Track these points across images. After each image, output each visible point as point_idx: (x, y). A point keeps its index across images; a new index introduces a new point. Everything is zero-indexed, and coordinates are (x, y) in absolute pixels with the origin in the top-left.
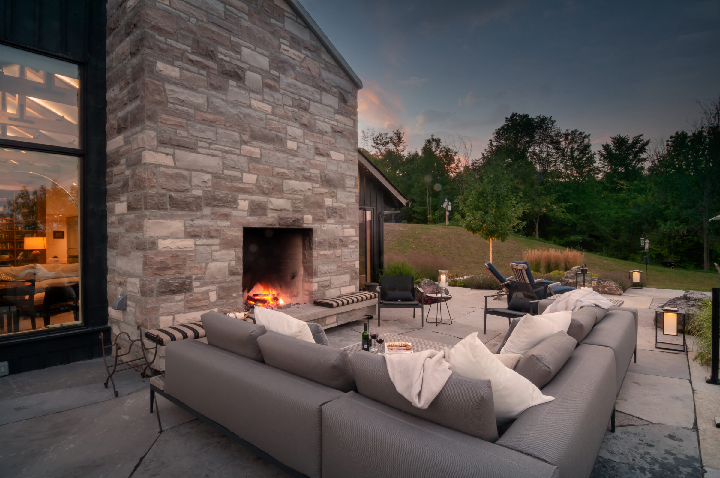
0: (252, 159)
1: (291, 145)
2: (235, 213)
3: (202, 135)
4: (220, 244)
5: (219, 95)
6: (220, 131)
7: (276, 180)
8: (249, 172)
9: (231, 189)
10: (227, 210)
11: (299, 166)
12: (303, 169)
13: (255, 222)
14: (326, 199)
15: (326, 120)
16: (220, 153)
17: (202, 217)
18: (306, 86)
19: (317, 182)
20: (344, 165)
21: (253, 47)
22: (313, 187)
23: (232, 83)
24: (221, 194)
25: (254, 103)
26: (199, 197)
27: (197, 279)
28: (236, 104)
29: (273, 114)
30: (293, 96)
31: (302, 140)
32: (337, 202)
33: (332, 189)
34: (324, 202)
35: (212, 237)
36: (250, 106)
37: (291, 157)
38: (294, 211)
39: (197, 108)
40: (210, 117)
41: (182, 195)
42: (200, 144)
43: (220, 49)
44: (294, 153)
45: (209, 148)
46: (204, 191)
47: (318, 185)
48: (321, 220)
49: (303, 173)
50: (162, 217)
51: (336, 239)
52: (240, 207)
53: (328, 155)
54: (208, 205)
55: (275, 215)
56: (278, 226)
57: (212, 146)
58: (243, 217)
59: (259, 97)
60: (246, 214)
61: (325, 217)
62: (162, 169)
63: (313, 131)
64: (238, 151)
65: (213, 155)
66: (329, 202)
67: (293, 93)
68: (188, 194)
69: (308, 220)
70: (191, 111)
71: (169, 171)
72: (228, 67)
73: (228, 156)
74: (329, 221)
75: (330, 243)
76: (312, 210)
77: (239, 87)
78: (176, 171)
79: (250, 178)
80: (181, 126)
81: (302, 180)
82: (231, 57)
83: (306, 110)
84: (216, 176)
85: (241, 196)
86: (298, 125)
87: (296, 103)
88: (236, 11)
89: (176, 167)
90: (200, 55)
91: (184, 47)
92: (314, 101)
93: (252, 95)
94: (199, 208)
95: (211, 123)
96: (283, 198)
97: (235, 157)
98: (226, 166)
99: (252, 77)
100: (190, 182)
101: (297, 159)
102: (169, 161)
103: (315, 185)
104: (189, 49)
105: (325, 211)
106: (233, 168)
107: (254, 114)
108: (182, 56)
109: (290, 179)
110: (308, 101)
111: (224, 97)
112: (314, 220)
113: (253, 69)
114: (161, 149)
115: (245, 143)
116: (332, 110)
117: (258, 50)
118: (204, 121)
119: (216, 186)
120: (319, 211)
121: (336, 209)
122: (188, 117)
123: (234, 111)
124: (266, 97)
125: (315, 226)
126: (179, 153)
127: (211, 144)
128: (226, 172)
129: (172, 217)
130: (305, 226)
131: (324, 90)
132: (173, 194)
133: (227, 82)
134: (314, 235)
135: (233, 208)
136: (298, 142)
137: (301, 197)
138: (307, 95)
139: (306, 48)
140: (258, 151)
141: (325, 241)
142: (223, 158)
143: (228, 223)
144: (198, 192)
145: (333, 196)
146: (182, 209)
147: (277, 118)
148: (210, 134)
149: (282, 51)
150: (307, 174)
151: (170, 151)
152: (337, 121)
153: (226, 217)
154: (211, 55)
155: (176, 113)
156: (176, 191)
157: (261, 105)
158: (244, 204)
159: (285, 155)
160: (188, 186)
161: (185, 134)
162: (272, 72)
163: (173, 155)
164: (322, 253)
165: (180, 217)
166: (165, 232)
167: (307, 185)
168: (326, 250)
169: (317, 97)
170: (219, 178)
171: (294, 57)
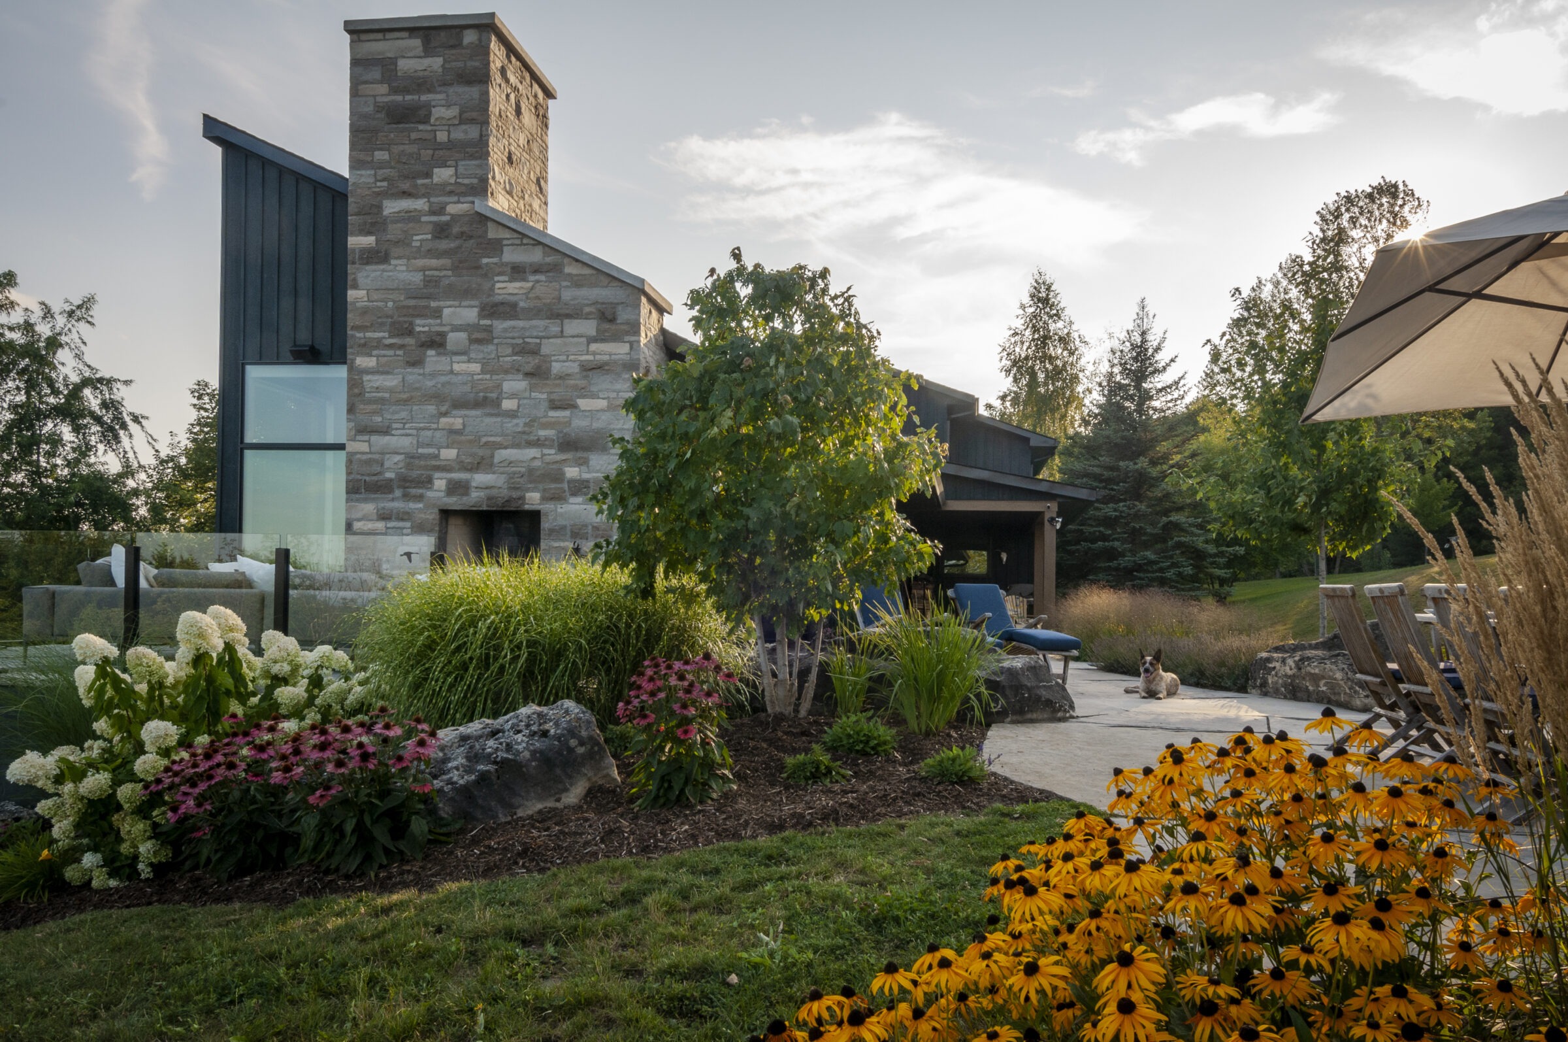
0: (452, 432)
1: (508, 404)
2: (430, 494)
3: (396, 416)
4: (412, 528)
5: (416, 370)
6: (415, 408)
7: (481, 452)
8: (448, 447)
9: (426, 468)
10: (420, 491)
11: (520, 429)
12: (524, 433)
13: (454, 503)
14: (567, 469)
15: (571, 357)
16: (414, 432)
17: (393, 500)
18: (535, 322)
19: (551, 447)
20: (604, 417)
21: (456, 303)
22: (543, 455)
23: (431, 352)
24: (415, 474)
25: (456, 367)
26: (391, 480)
27: (388, 561)
28: (433, 375)
29: (483, 372)
30: (514, 341)
31: (527, 394)
32: (589, 472)
33: (579, 454)
34: (563, 474)
35: (402, 520)
36: (452, 372)
37: (507, 420)
38: (510, 488)
39: (391, 391)
40: (405, 396)
41: (375, 478)
42: (395, 426)
43: (418, 321)
44: (512, 414)
45: (404, 428)
46: (397, 474)
47: (553, 451)
48: (558, 498)
49: (525, 437)
50: (358, 500)
51: (586, 526)
52: (435, 487)
53: (574, 406)
54: (399, 487)
55: (482, 494)
56: (485, 508)
57: (407, 426)
58: (439, 498)
59: (464, 358)
60: (442, 494)
61: (567, 494)
62: (358, 456)
63: (547, 379)
64: (434, 426)
65: (407, 435)
66: (572, 472)
67: (513, 338)
68: (381, 477)
69: (533, 499)
70: (387, 395)
71: (364, 457)
72: (423, 338)
73: (423, 433)
74: (572, 500)
75: (572, 532)
76: (541, 486)
77: (439, 354)
78: (370, 456)
79: (449, 454)
80: (374, 412)
81: (525, 447)
82: (429, 325)
83: (535, 352)
84: (411, 457)
85: (437, 475)
86: (520, 376)
87: (517, 350)
88: (436, 273)
89: (370, 453)
90: (398, 335)
91: (381, 335)
92: (548, 338)
93: (455, 358)
94: (391, 491)
95: (405, 402)
96: (494, 473)
97: (429, 433)
98: (420, 445)
99: (456, 339)
100: (382, 465)
101: (515, 421)
102: (364, 447)
103: (546, 451)
104: (386, 335)
105: (565, 486)
106: (429, 445)
107: (454, 379)
108: (379, 344)
109: (506, 448)
110: (538, 341)
111: (421, 371)
112: (544, 499)
113: (456, 329)
114: (358, 438)
115: (445, 414)
116: (584, 340)
117: (464, 303)
118: (399, 402)
119: (409, 466)
120: (553, 486)
121: (588, 481)
122: (382, 401)
123: (430, 383)
124: (473, 355)
125: (545, 507)
126: (374, 438)
127: (405, 424)
128: (420, 451)
129: (366, 500)
130: (527, 507)
131: (569, 316)
132: (367, 478)
133: (425, 354)
134: (543, 519)
135: (427, 488)
136: (519, 399)
137: (523, 470)
138: (535, 334)
139: (536, 271)
140: (460, 420)
141: (563, 528)
142: (418, 436)
143: (421, 505)
144: (390, 475)
145: (583, 463)
146: (376, 492)
147: (488, 376)
148: (403, 414)
149: (497, 291)
150: (532, 438)
151: (366, 438)
152: (594, 354)
153: (420, 498)
154: (410, 332)
155: (370, 401)
156: (369, 475)
157: (464, 366)
158: (440, 484)
159: (499, 419)
160: (379, 469)
161: (380, 419)
162: (483, 322)
163: (369, 441)
164: (556, 544)
165: (373, 500)
166: (359, 515)
167: (533, 452)
168: (563, 541)
169: (555, 329)
170: (413, 457)
171: (516, 291)
